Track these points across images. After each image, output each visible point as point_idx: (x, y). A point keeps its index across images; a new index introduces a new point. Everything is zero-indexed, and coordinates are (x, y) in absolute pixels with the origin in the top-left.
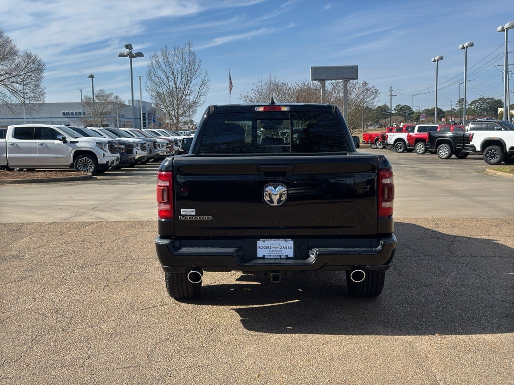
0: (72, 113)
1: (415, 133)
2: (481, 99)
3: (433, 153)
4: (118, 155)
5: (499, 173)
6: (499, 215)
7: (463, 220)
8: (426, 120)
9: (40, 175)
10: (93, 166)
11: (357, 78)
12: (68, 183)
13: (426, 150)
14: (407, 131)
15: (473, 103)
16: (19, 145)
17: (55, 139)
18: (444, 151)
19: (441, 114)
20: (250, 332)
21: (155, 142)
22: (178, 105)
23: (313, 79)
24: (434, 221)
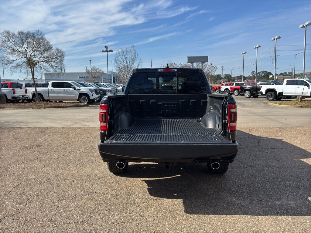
0: (83, 77)
1: (234, 86)
2: (262, 72)
3: (242, 95)
4: (99, 95)
5: (275, 105)
6: (279, 125)
7: (263, 128)
8: (238, 81)
9: (62, 104)
10: (88, 100)
11: (208, 62)
12: (75, 108)
13: (239, 94)
14: (230, 85)
15: (258, 73)
16: (54, 90)
17: (70, 87)
18: (247, 94)
19: (245, 78)
20: (152, 197)
21: (117, 90)
22: (128, 73)
23: (188, 62)
24: (248, 129)
